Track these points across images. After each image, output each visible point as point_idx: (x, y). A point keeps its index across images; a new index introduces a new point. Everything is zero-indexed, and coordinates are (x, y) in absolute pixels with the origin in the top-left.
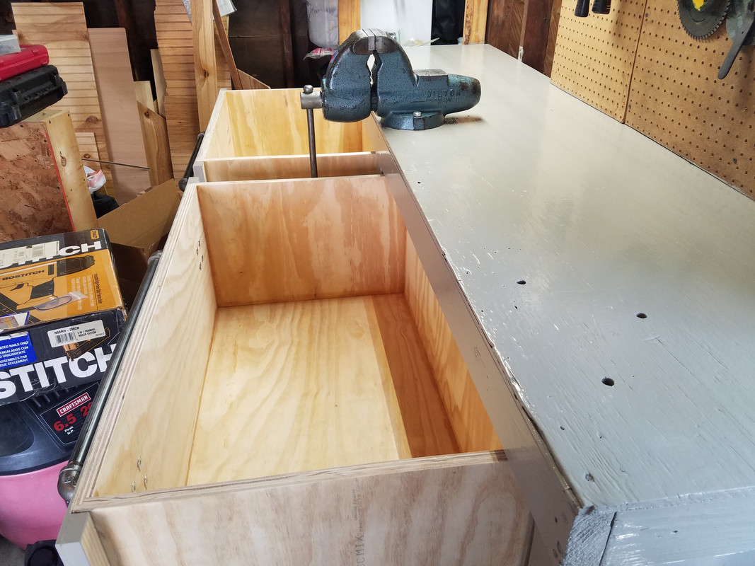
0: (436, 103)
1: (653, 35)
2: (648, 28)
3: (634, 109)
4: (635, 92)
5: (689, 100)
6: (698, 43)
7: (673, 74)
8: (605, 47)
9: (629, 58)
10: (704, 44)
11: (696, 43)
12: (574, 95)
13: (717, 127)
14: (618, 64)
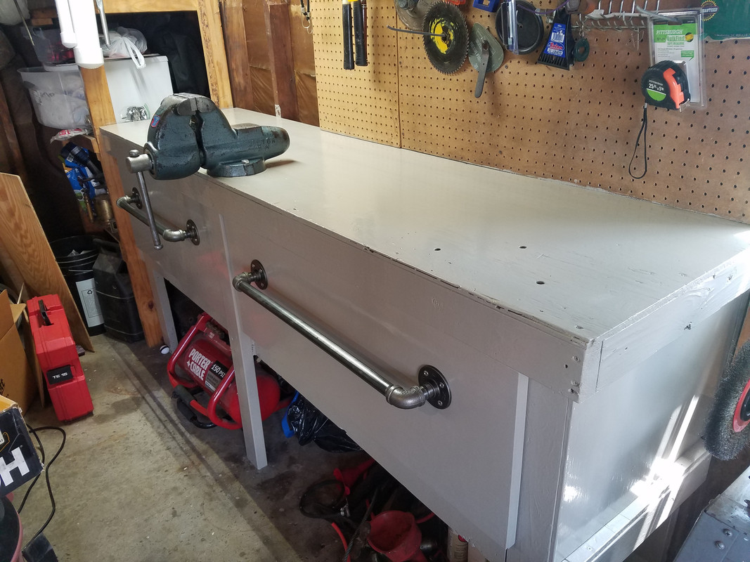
0: (257, 151)
1: (410, 76)
2: (403, 73)
3: (407, 136)
4: (405, 123)
5: (453, 119)
6: (450, 77)
7: (434, 102)
8: (367, 93)
9: (392, 97)
10: (455, 76)
11: (448, 77)
12: (348, 135)
13: (480, 132)
14: (384, 104)
